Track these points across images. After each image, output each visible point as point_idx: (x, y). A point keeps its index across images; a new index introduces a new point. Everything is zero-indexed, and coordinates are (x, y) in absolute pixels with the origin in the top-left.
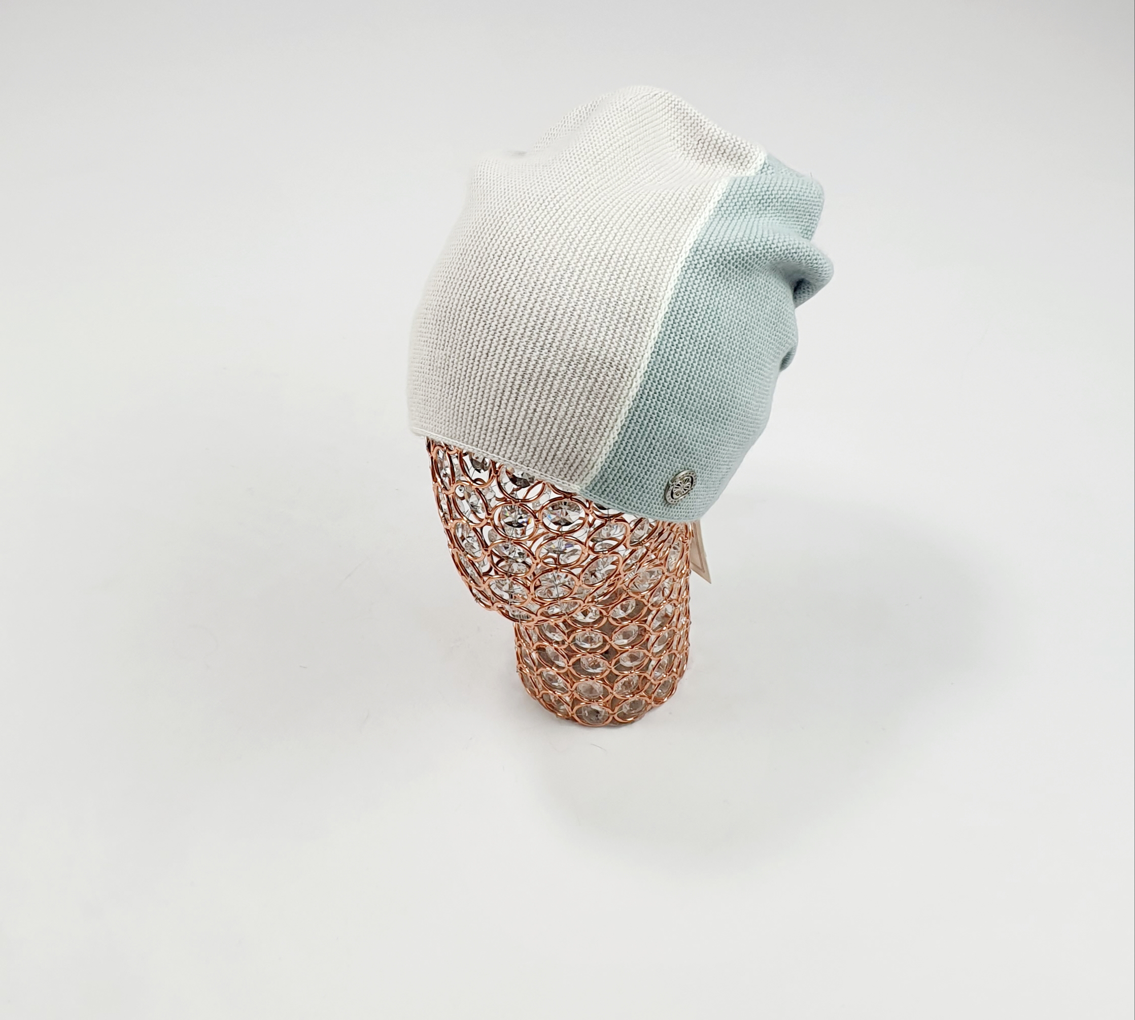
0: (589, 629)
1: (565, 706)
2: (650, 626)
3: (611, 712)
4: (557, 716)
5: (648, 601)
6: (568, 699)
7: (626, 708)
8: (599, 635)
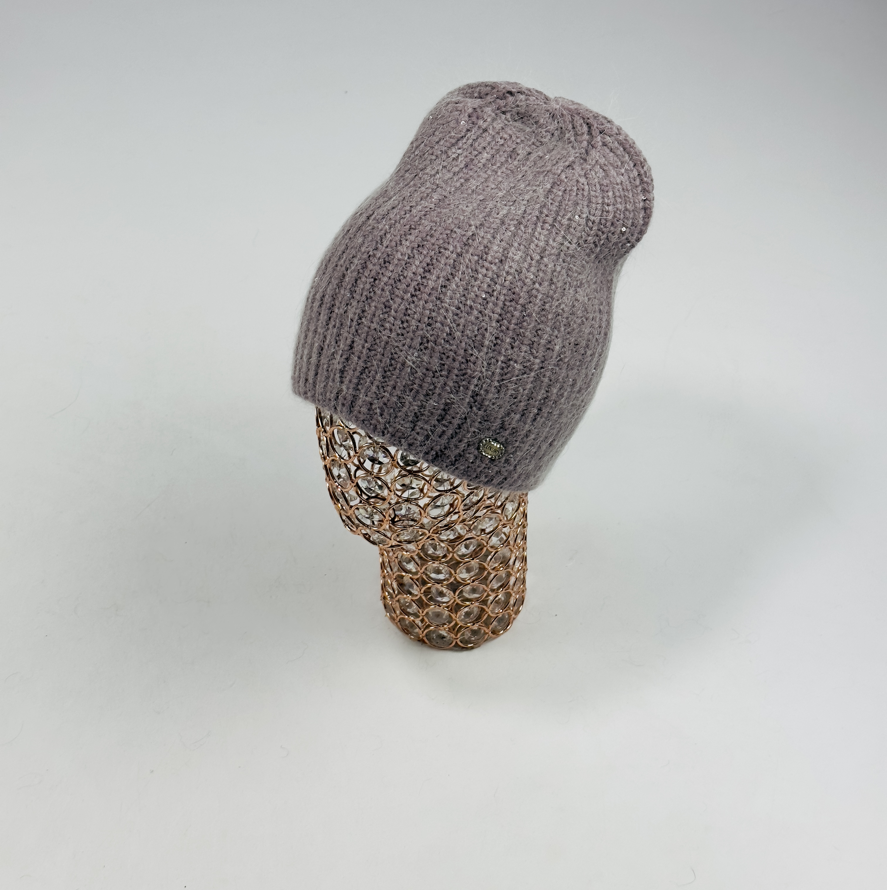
0: (438, 562)
1: (417, 630)
2: (488, 565)
3: (454, 637)
4: (411, 638)
5: (487, 543)
6: (420, 624)
7: (468, 634)
8: (446, 568)
